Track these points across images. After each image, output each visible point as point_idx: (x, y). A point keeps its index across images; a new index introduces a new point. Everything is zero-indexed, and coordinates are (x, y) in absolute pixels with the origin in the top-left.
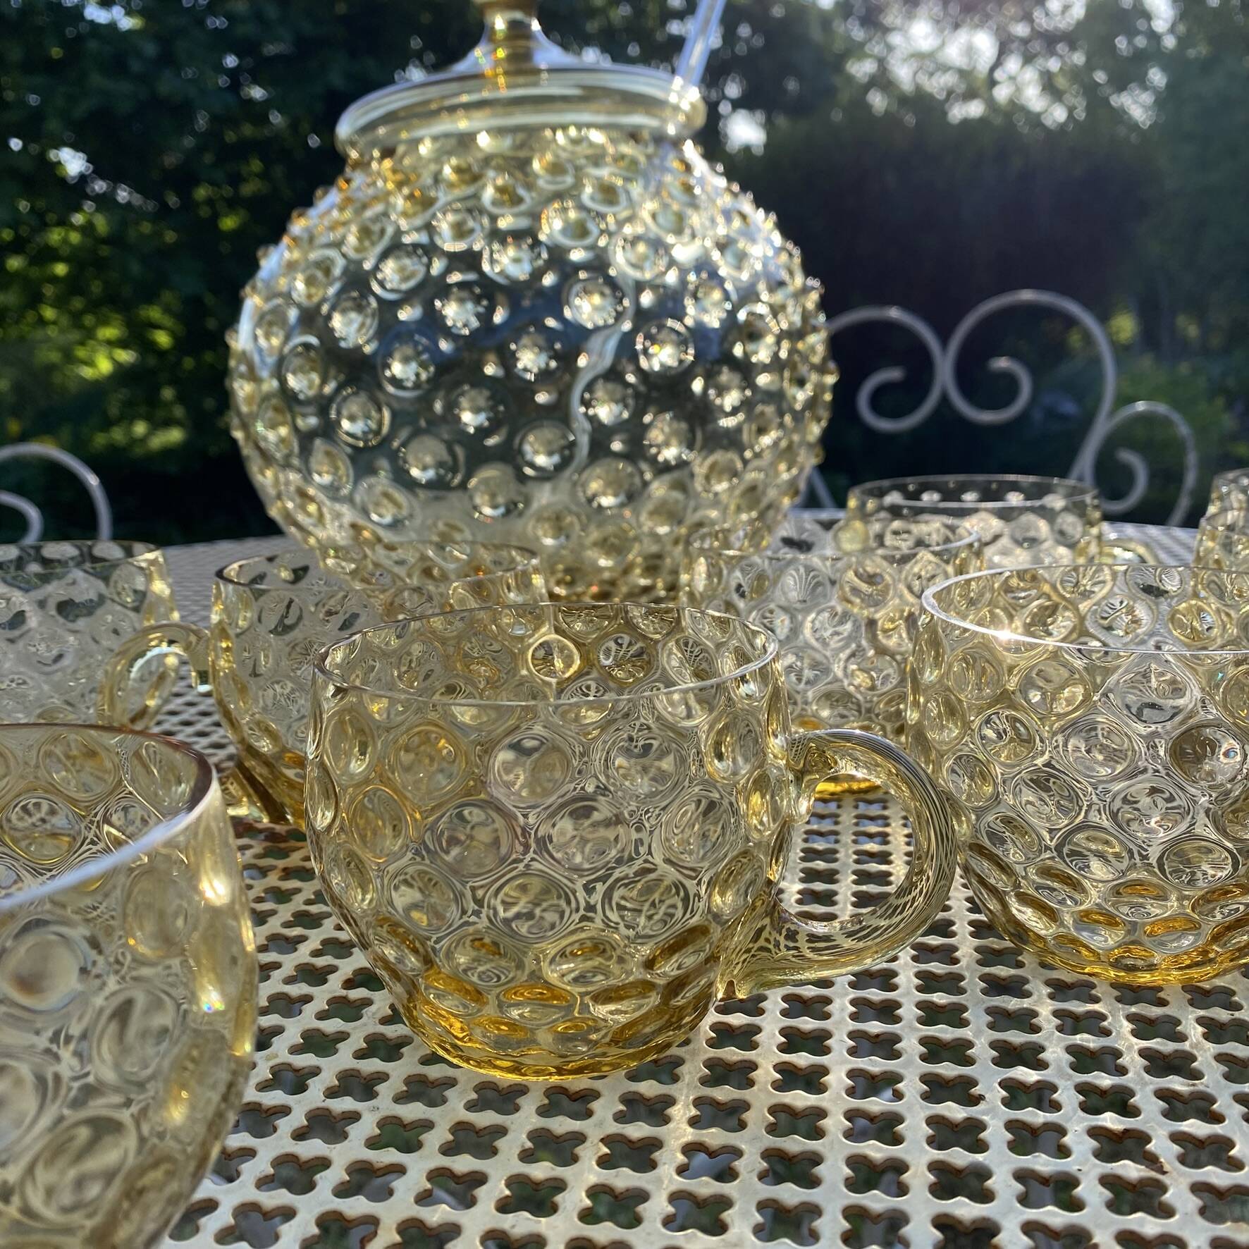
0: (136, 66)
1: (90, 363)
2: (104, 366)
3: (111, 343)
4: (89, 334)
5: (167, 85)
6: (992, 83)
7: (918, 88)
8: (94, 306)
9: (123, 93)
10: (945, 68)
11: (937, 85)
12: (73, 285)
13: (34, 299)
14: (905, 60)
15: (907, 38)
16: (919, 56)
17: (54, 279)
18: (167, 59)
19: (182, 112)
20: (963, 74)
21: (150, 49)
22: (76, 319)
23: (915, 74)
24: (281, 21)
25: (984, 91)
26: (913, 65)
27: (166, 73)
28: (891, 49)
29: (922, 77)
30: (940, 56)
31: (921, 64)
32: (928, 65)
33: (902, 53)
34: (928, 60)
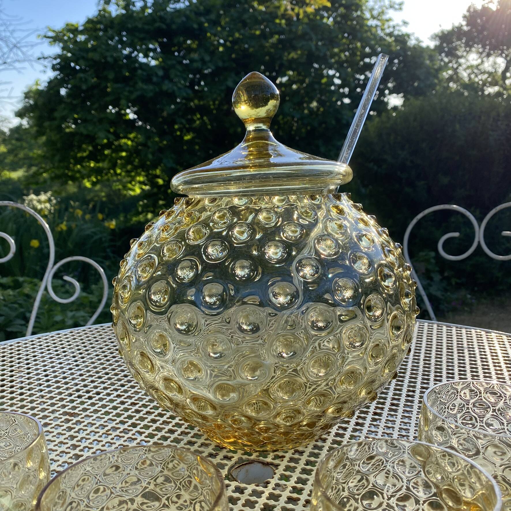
0: (155, 79)
1: (133, 190)
2: (138, 191)
3: (141, 183)
4: (133, 179)
5: (166, 86)
6: (505, 78)
7: (470, 79)
8: (135, 168)
9: (149, 89)
10: (484, 73)
11: (479, 79)
12: (128, 160)
13: (114, 166)
14: (465, 70)
15: (467, 60)
16: (471, 67)
17: (122, 158)
18: (166, 76)
19: (171, 96)
20: (490, 74)
21: (161, 73)
22: (128, 172)
23: (469, 75)
24: (211, 61)
25: (501, 82)
26: (469, 71)
27: (166, 82)
28: (460, 65)
29: (473, 76)
30: (481, 67)
31: (472, 70)
32: (476, 71)
33: (464, 66)
34: (475, 69)
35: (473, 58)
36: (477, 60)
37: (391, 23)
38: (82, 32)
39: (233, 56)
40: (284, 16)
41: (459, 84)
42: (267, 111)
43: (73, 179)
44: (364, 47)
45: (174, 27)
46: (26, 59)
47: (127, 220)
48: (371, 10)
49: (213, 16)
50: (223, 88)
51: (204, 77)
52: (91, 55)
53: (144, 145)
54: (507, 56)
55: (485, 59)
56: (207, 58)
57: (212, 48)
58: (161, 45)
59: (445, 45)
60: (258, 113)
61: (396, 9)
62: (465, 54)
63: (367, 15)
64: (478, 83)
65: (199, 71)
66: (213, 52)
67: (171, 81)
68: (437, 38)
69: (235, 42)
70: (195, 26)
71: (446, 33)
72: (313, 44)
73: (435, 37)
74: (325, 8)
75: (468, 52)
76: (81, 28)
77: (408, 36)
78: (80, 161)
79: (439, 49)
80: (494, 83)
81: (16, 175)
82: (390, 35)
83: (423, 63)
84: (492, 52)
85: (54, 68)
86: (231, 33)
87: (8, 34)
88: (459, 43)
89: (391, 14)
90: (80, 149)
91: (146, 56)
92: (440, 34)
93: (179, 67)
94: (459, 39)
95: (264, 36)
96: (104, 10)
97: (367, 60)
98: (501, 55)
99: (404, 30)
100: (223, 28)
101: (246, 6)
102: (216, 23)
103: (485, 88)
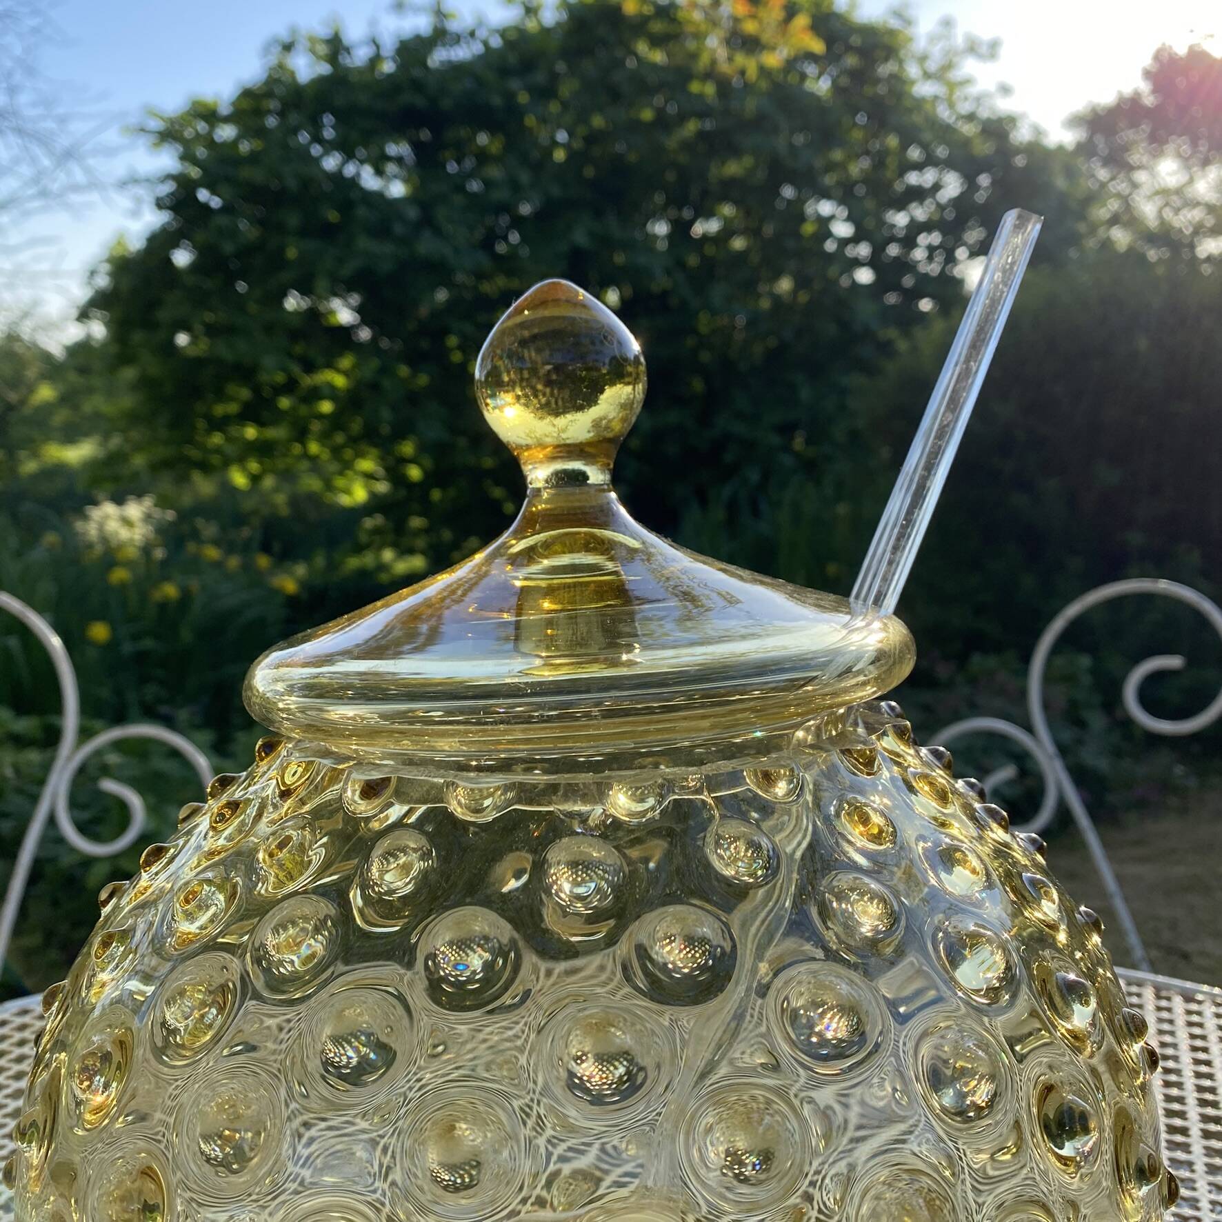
0: (398, 229)
1: (348, 491)
2: (360, 495)
3: (369, 476)
4: (347, 466)
5: (427, 245)
7: (1163, 222)
8: (353, 441)
9: (383, 253)
10: (1195, 204)
11: (1184, 220)
12: (335, 422)
13: (301, 435)
14: (1149, 198)
15: (1153, 175)
16: (1164, 192)
17: (321, 417)
18: (427, 221)
19: (439, 271)
20: (1211, 208)
21: (412, 213)
22: (336, 452)
23: (1161, 210)
24: (533, 185)
26: (1159, 201)
27: (427, 234)
28: (1136, 186)
29: (1168, 214)
30: (1187, 191)
31: (1168, 200)
32: (1175, 201)
33: (1147, 190)
34: (1176, 197)
35: (1168, 170)
36: (1177, 174)
37: (973, 90)
38: (227, 120)
40: (710, 74)
41: (1134, 230)
42: (596, 424)
43: (205, 467)
44: (904, 147)
45: (446, 104)
46: (94, 185)
47: (332, 566)
48: (923, 59)
49: (540, 77)
51: (518, 222)
52: (246, 173)
53: (375, 387)
55: (1197, 172)
56: (525, 177)
57: (535, 154)
58: (417, 146)
59: (1100, 140)
60: (564, 431)
61: (980, 57)
62: (1145, 159)
63: (913, 70)
64: (1180, 230)
65: (507, 208)
66: (540, 165)
67: (438, 232)
68: (1081, 124)
69: (593, 138)
70: (497, 101)
71: (1102, 110)
72: (781, 143)
73: (1075, 121)
74: (811, 57)
75: (1154, 155)
76: (225, 110)
78: (219, 424)
79: (1085, 149)
81: (77, 454)
82: (971, 117)
84: (1212, 155)
85: (160, 204)
86: (583, 118)
87: (50, 125)
88: (1132, 134)
89: (969, 67)
90: (221, 396)
91: (379, 172)
92: (1088, 115)
93: (458, 199)
94: (1134, 125)
95: (663, 123)
96: (281, 66)
97: (912, 178)
99: (1004, 106)
100: (565, 105)
101: (619, 53)
102: (545, 93)
103: (1197, 242)
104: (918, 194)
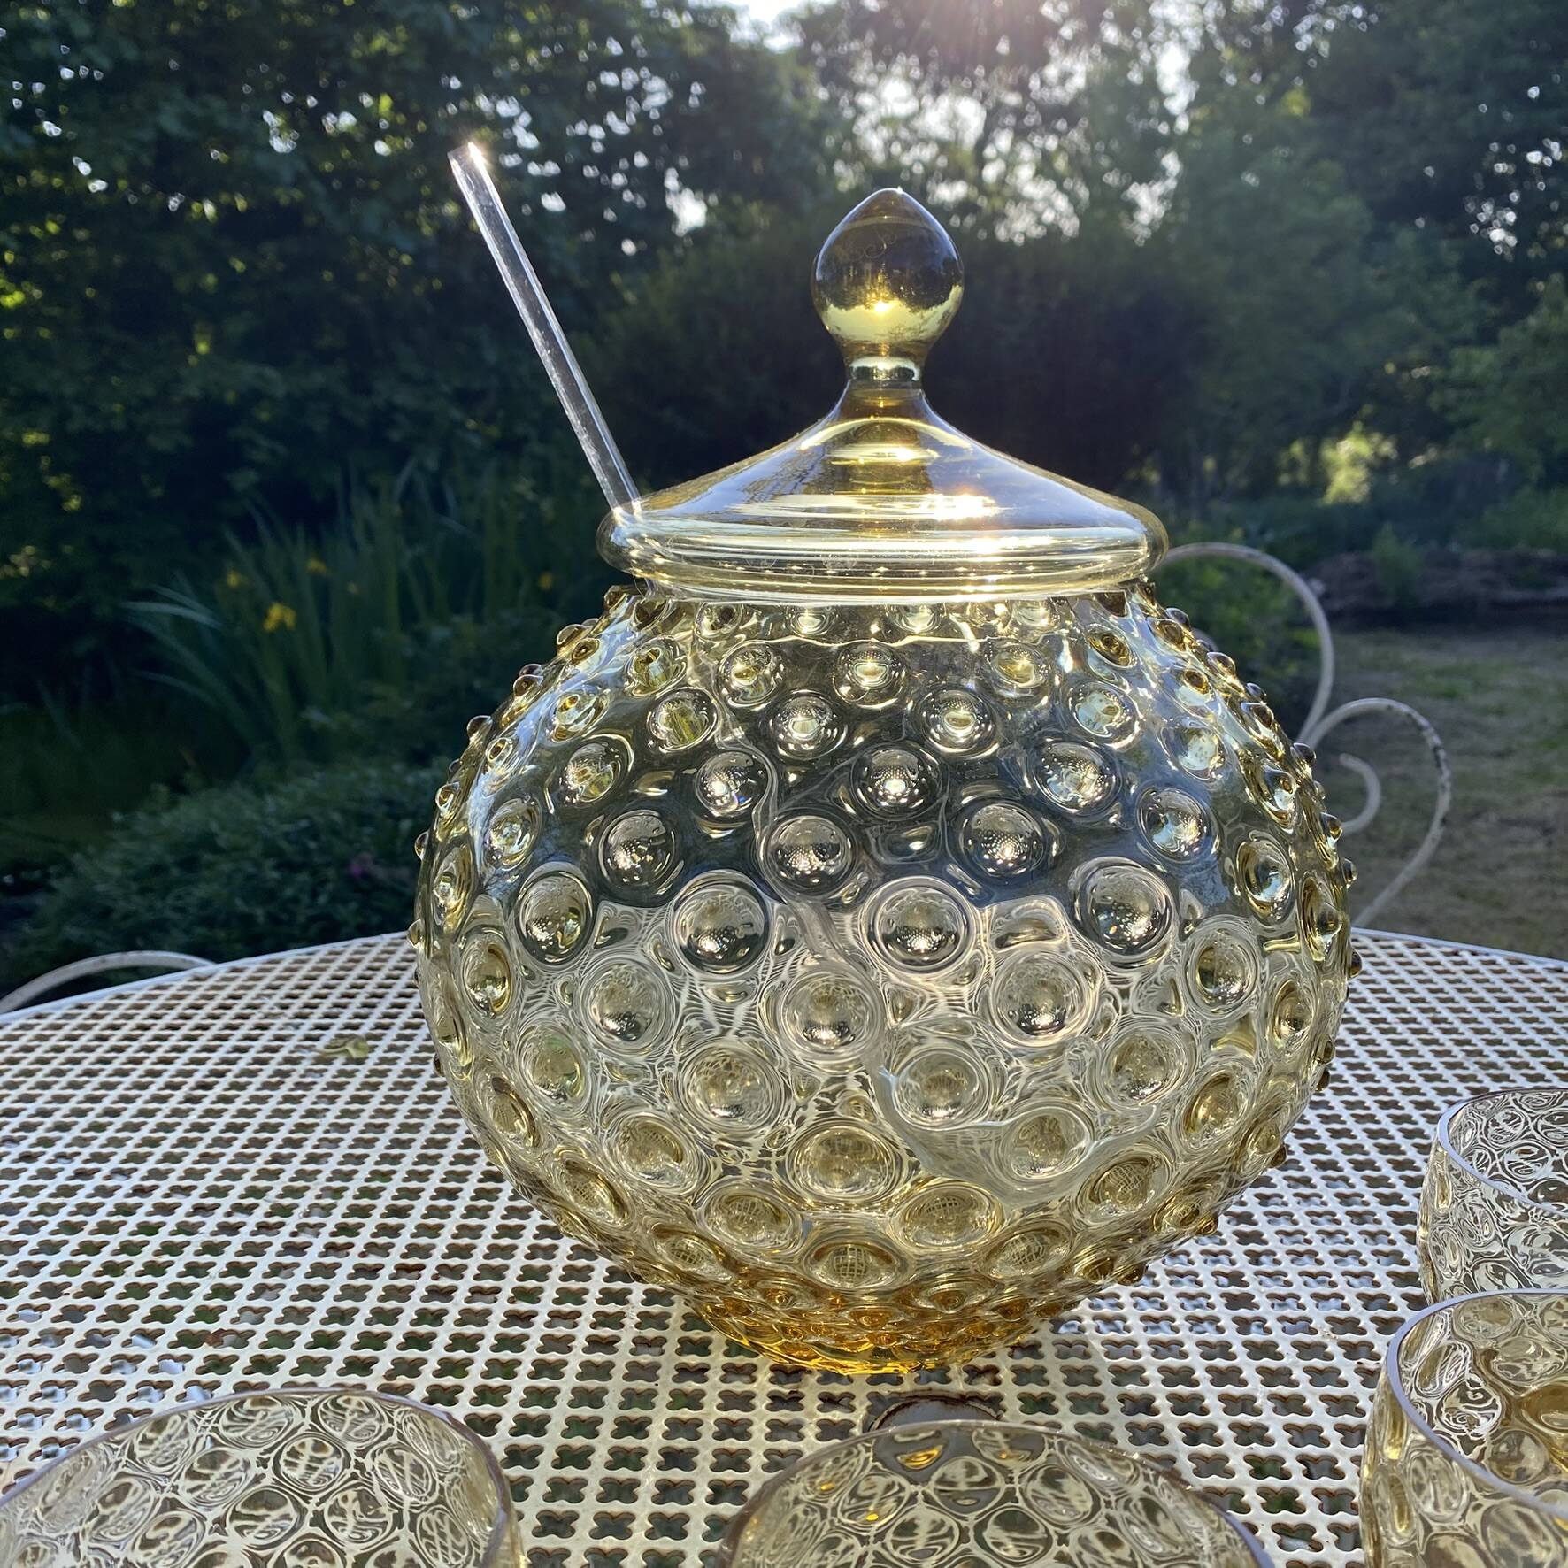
6: (981, 162)
7: (889, 156)
10: (925, 141)
14: (875, 128)
15: (879, 100)
16: (888, 121)
20: (944, 146)
23: (888, 144)
24: (93, 40)
25: (972, 171)
26: (885, 132)
28: (860, 112)
29: (896, 149)
30: (917, 123)
31: (895, 132)
32: (904, 133)
33: (872, 117)
34: (903, 128)
35: (895, 95)
36: (906, 101)
39: (174, 27)
41: (860, 167)
44: (600, 38)
50: (147, 135)
54: (985, 95)
55: (928, 100)
59: (817, 48)
62: (872, 80)
64: (910, 169)
68: (796, 26)
71: (818, 11)
73: (791, 21)
75: (880, 75)
77: (732, 14)
79: (802, 56)
80: (953, 174)
83: (775, 102)
84: (945, 82)
88: (855, 45)
92: (804, 15)
94: (857, 34)
97: (609, 79)
98: (969, 92)
103: (930, 186)
104: (615, 100)
